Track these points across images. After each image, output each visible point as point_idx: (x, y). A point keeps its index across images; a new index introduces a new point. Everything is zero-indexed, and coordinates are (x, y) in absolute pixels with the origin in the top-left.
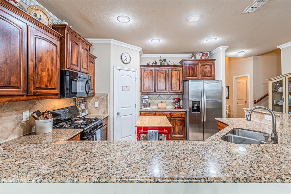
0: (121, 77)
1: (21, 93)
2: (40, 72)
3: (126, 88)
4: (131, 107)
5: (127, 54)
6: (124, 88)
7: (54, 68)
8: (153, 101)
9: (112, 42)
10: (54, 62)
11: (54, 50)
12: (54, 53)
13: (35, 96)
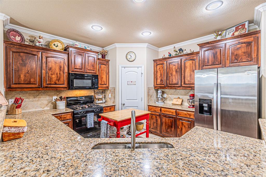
0: (126, 73)
1: (37, 87)
2: (50, 76)
3: (131, 83)
4: (136, 100)
5: (132, 53)
6: (130, 83)
7: (61, 73)
8: (170, 96)
9: (117, 46)
10: (62, 69)
11: (62, 62)
12: (62, 64)
13: (48, 88)
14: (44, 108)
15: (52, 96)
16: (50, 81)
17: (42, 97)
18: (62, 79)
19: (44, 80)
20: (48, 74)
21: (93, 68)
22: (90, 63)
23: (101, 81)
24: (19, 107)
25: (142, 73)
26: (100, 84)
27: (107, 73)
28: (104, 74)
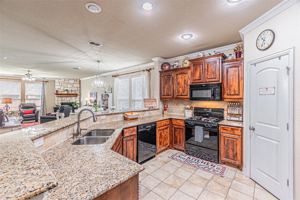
4: (276, 126)
5: (266, 32)
7: (186, 85)
10: (186, 82)
11: (186, 76)
12: (186, 78)
13: (177, 99)
14: (181, 114)
15: (186, 105)
16: (179, 93)
17: (180, 105)
18: (186, 91)
19: (175, 92)
20: (177, 88)
21: (214, 76)
22: (210, 71)
23: (229, 90)
24: (166, 110)
25: (288, 69)
26: (228, 95)
27: (240, 79)
28: (234, 80)
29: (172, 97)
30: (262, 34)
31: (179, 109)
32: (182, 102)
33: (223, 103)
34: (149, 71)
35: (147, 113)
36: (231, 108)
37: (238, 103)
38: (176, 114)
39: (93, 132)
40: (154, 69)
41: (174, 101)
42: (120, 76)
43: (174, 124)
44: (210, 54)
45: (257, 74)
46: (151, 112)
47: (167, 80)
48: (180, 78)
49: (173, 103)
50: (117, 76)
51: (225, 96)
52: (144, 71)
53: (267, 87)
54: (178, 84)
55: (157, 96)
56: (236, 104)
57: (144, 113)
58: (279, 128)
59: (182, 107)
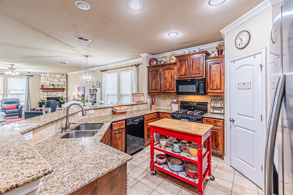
4: (252, 117)
5: (243, 32)
6: (242, 86)
7: (172, 80)
9: (224, 33)
10: (172, 77)
11: (173, 72)
12: (173, 73)
13: (165, 93)
14: (168, 108)
15: (173, 99)
16: (166, 88)
17: (167, 99)
18: (172, 86)
19: (162, 87)
20: (165, 82)
21: (198, 71)
22: (194, 66)
23: (212, 85)
24: (153, 104)
25: (261, 66)
26: (211, 89)
27: (222, 74)
28: (216, 75)
29: (160, 91)
30: (240, 34)
31: (166, 103)
32: (169, 96)
33: (206, 97)
34: (137, 66)
35: (135, 107)
36: (214, 101)
37: (220, 97)
38: (163, 108)
39: (82, 126)
40: (142, 64)
41: (161, 95)
42: (108, 71)
43: (161, 117)
44: (195, 51)
45: (236, 70)
46: (139, 106)
47: (155, 75)
48: (167, 73)
49: (160, 97)
50: (106, 70)
51: (208, 90)
52: (132, 66)
53: (244, 83)
54: (165, 79)
55: (145, 91)
56: (219, 98)
57: (132, 107)
58: (254, 119)
59: (169, 101)
